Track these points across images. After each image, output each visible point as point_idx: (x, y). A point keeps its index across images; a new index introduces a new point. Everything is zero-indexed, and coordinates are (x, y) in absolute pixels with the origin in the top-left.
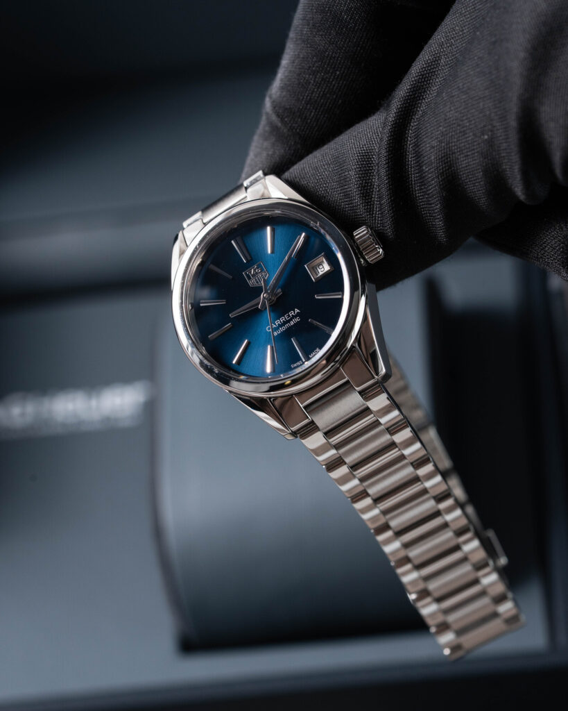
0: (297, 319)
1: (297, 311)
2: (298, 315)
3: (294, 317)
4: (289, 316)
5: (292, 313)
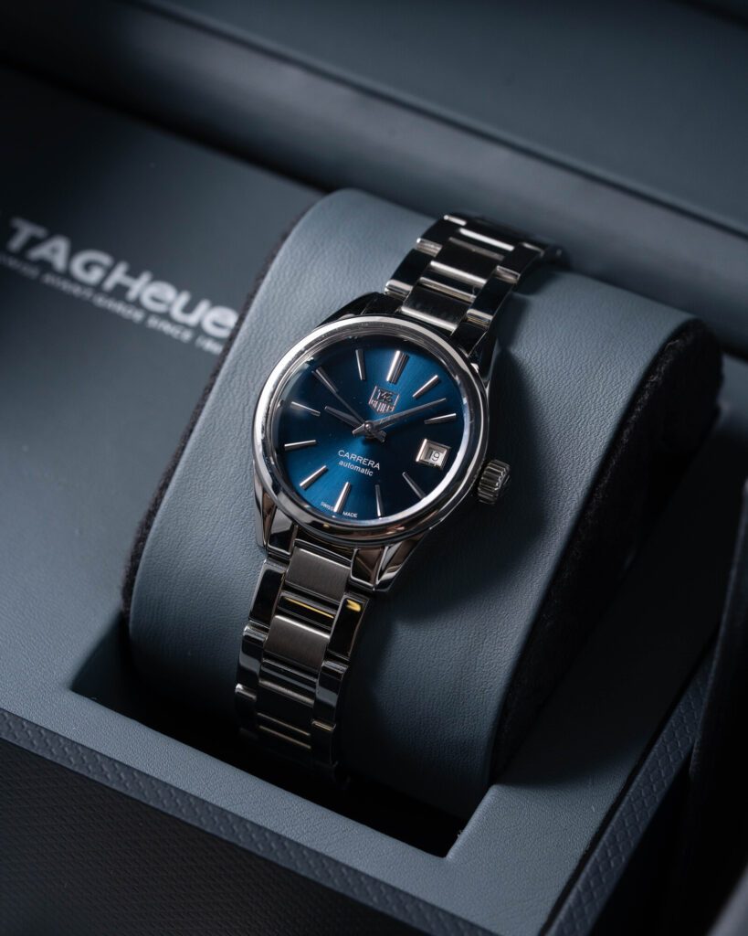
0: (370, 473)
1: (378, 466)
2: (375, 470)
3: (370, 467)
4: (367, 462)
5: (371, 463)
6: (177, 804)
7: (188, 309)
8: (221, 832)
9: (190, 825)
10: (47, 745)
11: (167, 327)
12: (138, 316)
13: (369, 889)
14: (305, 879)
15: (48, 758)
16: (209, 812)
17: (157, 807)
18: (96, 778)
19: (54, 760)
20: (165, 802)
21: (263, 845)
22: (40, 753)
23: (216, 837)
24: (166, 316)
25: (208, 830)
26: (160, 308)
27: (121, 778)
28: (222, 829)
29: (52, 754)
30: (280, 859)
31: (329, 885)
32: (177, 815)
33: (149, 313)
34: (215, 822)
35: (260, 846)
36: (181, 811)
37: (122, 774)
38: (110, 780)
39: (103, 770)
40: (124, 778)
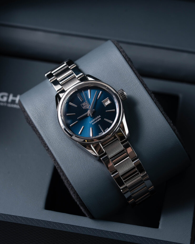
6: (89, 232)
8: (103, 236)
9: (94, 236)
10: (49, 225)
13: (147, 241)
15: (51, 228)
16: (98, 232)
18: (65, 230)
19: (52, 228)
22: (48, 227)
25: (100, 236)
27: (72, 229)
28: (103, 235)
29: (51, 227)
31: (136, 242)
32: (90, 234)
34: (101, 234)
35: (114, 237)
36: (91, 233)
37: (71, 228)
38: (69, 230)
39: (66, 228)
40: (72, 228)
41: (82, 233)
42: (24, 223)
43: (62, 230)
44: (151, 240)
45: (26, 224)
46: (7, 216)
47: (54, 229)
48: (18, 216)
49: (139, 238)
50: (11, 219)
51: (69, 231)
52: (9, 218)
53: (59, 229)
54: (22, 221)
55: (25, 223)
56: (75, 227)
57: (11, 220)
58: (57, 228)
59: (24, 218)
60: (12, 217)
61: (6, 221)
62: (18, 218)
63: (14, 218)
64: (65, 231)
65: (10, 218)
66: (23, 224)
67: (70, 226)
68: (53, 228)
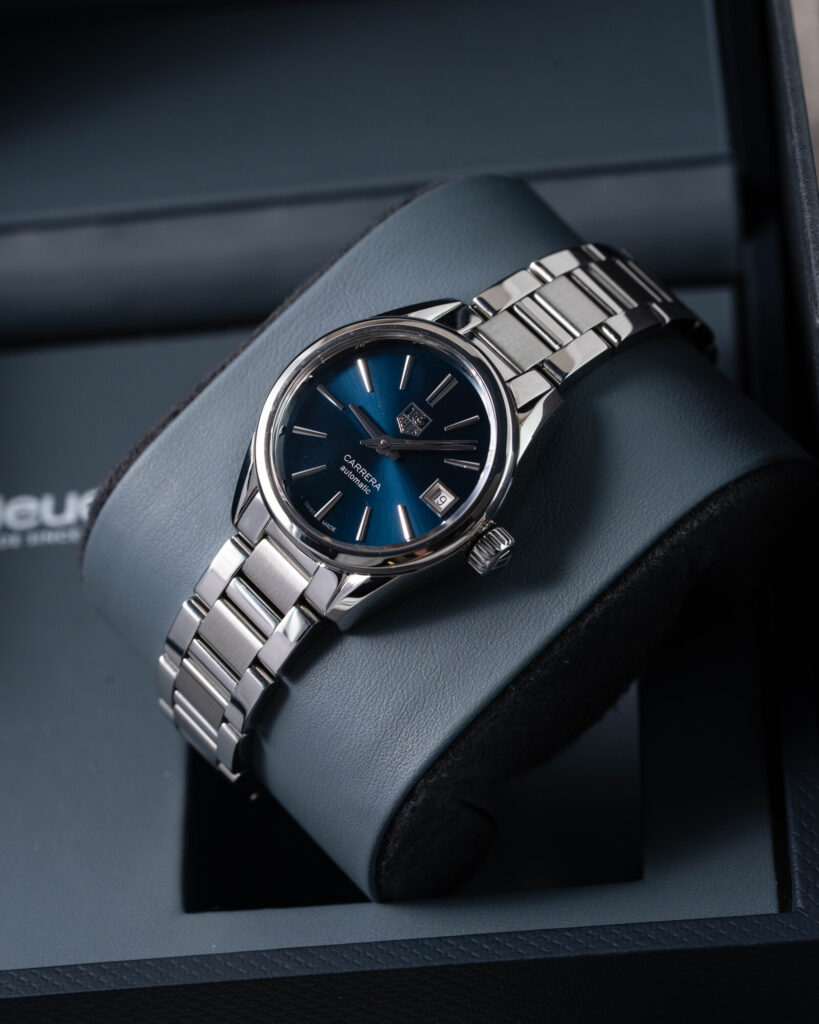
0: (367, 491)
1: (378, 487)
2: (373, 490)
3: (369, 485)
4: (370, 478)
5: (374, 481)
6: (370, 958)
7: (59, 508)
8: (429, 961)
9: (394, 971)
10: (208, 970)
11: (49, 538)
12: (14, 541)
13: (603, 938)
14: (536, 961)
16: (406, 949)
17: (351, 970)
20: (356, 961)
21: (476, 952)
23: (425, 968)
24: (42, 527)
25: (415, 965)
26: (30, 523)
27: (300, 963)
28: (427, 957)
29: (219, 975)
30: (502, 956)
31: (563, 955)
32: (377, 967)
33: (24, 533)
34: (417, 955)
35: (474, 954)
36: (378, 962)
37: (296, 961)
38: (292, 970)
39: (277, 964)
40: (302, 960)
41: (345, 970)
42: (108, 984)
43: (264, 977)
44: (617, 932)
45: (118, 988)
46: (38, 972)
47: (230, 982)
48: (83, 965)
49: (572, 936)
50: (56, 983)
51: (292, 974)
52: (47, 981)
53: (252, 977)
54: (101, 979)
55: (114, 986)
56: (310, 951)
57: (58, 986)
58: (244, 974)
59: (107, 968)
60: (59, 973)
61: (39, 994)
62: (82, 972)
63: (68, 975)
64: (275, 979)
65: (50, 979)
66: (105, 992)
67: (291, 954)
68: (229, 978)
